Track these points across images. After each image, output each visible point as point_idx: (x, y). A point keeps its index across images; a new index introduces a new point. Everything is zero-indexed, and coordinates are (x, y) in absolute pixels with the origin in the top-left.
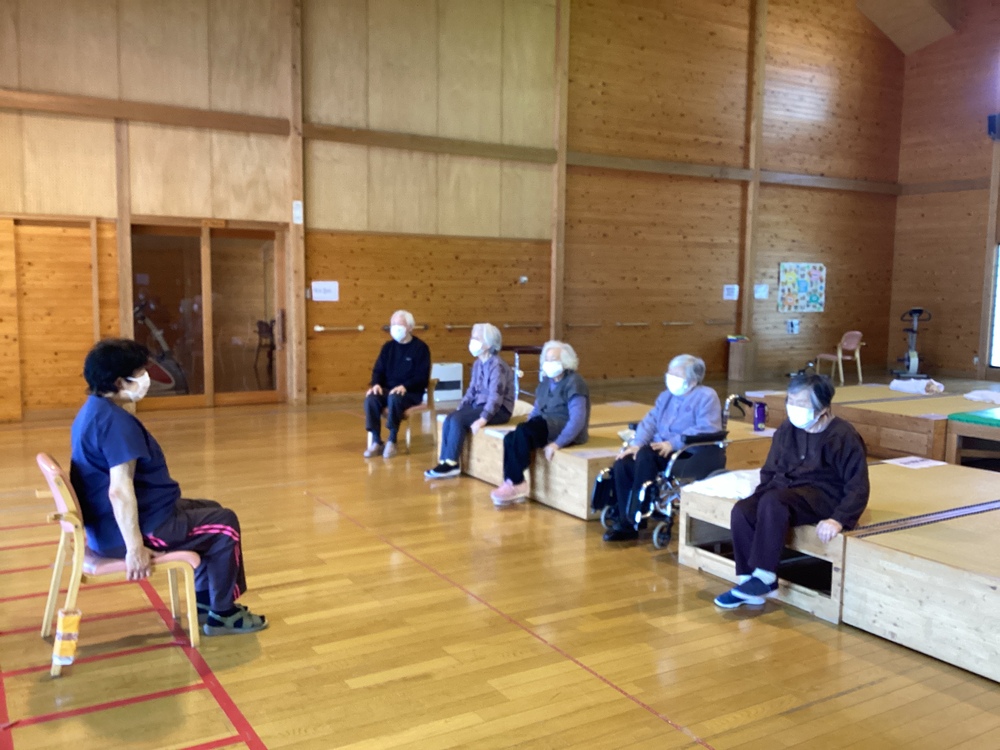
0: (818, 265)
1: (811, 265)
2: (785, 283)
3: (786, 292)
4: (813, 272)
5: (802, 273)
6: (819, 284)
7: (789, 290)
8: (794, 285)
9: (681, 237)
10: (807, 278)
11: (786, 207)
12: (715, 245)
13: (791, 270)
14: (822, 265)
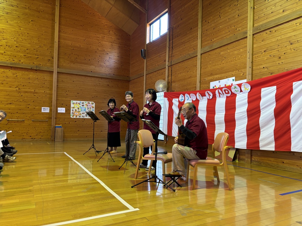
0: (91, 102)
1: (87, 102)
2: (74, 108)
3: (74, 111)
4: (89, 104)
5: (83, 104)
6: (92, 109)
7: (75, 110)
8: (78, 109)
9: (17, 89)
10: (85, 106)
11: (74, 81)
12: (36, 93)
13: (77, 103)
14: (93, 102)
